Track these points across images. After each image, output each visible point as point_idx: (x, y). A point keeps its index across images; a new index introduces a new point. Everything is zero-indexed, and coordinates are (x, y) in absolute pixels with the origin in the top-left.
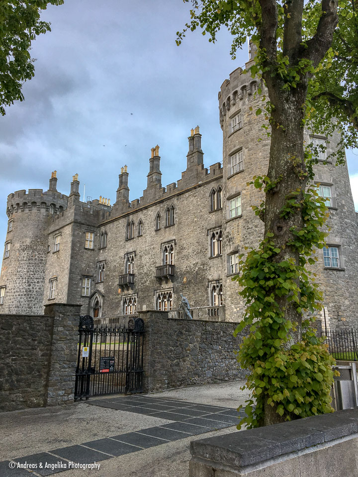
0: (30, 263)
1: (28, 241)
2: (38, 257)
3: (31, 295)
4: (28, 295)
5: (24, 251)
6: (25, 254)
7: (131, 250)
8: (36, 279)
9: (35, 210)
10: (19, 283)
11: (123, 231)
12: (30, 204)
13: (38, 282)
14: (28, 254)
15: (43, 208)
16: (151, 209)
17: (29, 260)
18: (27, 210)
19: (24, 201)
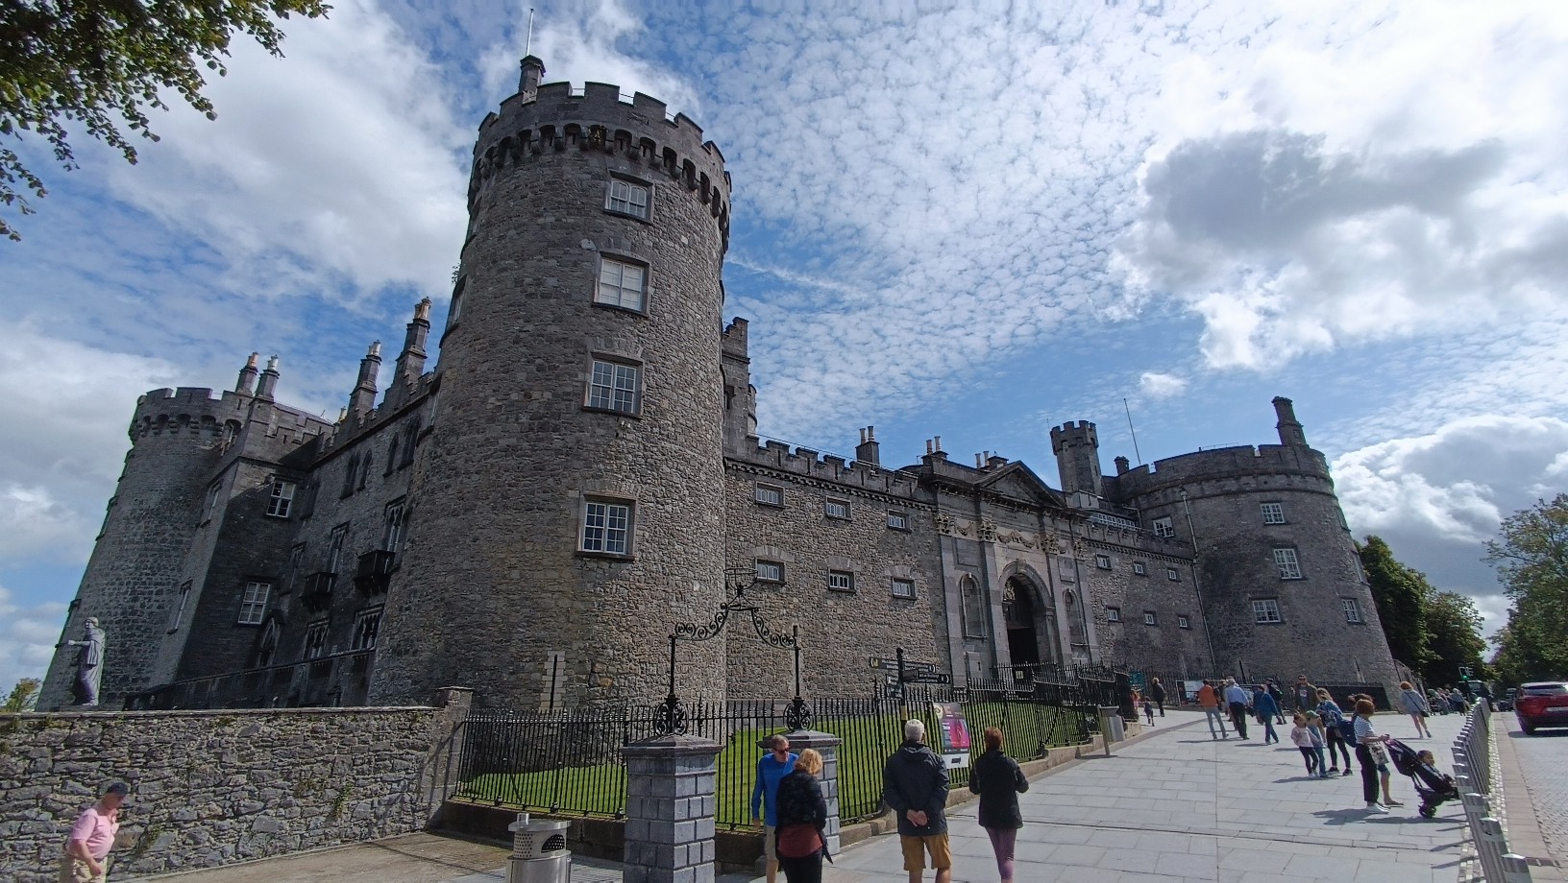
0: (146, 549)
1: (153, 500)
2: (172, 535)
3: (133, 621)
4: (127, 622)
5: (138, 523)
6: (140, 528)
7: (344, 520)
8: (156, 584)
9: (185, 432)
10: (111, 595)
11: (342, 477)
12: (174, 419)
13: (160, 592)
14: (146, 528)
15: (207, 428)
16: (388, 428)
17: (147, 541)
18: (166, 433)
19: (163, 412)
